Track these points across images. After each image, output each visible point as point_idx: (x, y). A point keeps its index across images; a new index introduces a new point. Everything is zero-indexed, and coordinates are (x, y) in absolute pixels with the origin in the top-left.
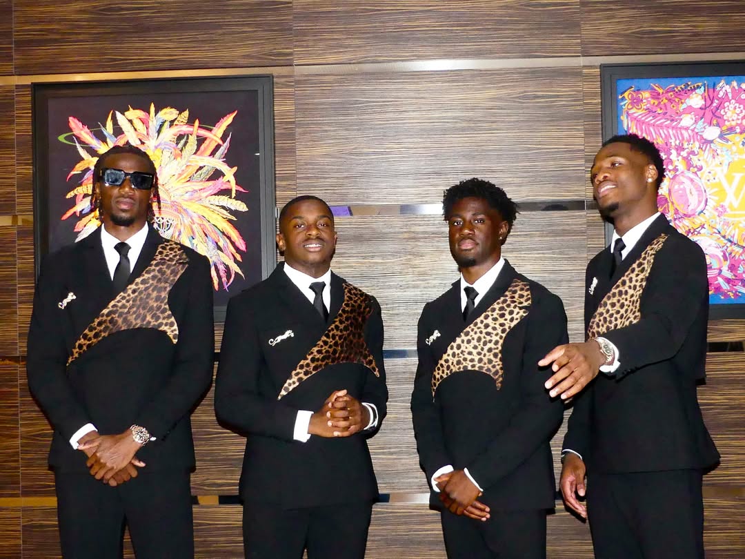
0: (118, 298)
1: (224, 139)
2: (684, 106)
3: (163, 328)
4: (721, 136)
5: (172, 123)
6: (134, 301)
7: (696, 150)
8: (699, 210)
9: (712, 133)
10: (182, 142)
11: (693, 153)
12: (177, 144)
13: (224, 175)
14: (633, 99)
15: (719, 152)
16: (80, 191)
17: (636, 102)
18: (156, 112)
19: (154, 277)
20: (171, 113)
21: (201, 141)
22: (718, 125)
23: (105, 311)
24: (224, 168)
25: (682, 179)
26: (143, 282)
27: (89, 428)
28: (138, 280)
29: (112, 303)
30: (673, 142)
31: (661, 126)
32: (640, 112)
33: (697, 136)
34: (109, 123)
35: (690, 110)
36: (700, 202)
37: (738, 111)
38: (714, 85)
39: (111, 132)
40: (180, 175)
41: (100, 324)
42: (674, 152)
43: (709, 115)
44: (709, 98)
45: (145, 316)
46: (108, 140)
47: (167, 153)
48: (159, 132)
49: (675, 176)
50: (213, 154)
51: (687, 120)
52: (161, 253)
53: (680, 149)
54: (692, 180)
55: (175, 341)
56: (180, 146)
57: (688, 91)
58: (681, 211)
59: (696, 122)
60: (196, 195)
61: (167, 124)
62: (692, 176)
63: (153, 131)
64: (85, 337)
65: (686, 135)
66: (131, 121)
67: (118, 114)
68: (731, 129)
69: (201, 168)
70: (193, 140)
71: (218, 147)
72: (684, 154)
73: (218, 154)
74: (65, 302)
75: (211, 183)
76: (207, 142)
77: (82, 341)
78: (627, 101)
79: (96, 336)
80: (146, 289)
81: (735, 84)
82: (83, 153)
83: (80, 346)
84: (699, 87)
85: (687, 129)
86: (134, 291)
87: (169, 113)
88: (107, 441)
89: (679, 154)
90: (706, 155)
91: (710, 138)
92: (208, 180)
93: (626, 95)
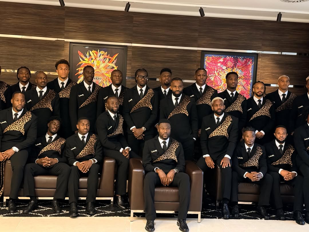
0: (141, 101)
1: (115, 60)
2: (219, 61)
3: (149, 107)
4: (226, 68)
5: (103, 55)
6: (144, 101)
7: (220, 71)
8: (220, 84)
9: (224, 68)
10: (105, 59)
11: (220, 72)
12: (104, 60)
13: (114, 68)
14: (208, 58)
15: (225, 72)
16: (80, 69)
17: (208, 59)
18: (99, 52)
19: (148, 97)
20: (103, 52)
21: (110, 59)
22: (226, 66)
23: (138, 103)
24: (115, 66)
25: (217, 77)
26: (146, 97)
27: (134, 127)
28: (144, 97)
29: (139, 102)
30: (216, 69)
31: (213, 65)
32: (209, 62)
33: (221, 68)
34: (88, 53)
35: (220, 62)
36: (220, 83)
37: (230, 63)
38: (226, 57)
39: (88, 55)
40: (104, 67)
41: (137, 106)
42: (216, 71)
43: (224, 63)
44: (224, 60)
45: (146, 104)
46: (87, 57)
47: (101, 62)
48: (100, 56)
49: (215, 77)
50: (112, 63)
51: (219, 65)
52: (149, 91)
53: (217, 71)
54: (219, 78)
55: (152, 110)
56: (105, 60)
57: (220, 58)
58: (216, 85)
59: (221, 65)
60: (108, 72)
61: (102, 55)
62: (219, 77)
63: (98, 56)
64: (134, 108)
65: (219, 68)
66: (93, 53)
67: (90, 51)
68: (229, 67)
69: (109, 66)
70: (108, 59)
71: (114, 61)
72: (218, 72)
73: (113, 63)
74: (130, 100)
75: (111, 70)
76: (111, 60)
77: (133, 109)
78: (207, 59)
79: (136, 108)
80: (146, 99)
81: (230, 57)
82: (81, 59)
83: (133, 110)
84: (222, 57)
85: (219, 66)
86: (144, 99)
87: (102, 52)
88: (138, 130)
89: (217, 72)
90: (223, 73)
91: (224, 69)
92: (111, 69)
93: (206, 57)
